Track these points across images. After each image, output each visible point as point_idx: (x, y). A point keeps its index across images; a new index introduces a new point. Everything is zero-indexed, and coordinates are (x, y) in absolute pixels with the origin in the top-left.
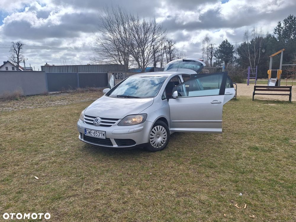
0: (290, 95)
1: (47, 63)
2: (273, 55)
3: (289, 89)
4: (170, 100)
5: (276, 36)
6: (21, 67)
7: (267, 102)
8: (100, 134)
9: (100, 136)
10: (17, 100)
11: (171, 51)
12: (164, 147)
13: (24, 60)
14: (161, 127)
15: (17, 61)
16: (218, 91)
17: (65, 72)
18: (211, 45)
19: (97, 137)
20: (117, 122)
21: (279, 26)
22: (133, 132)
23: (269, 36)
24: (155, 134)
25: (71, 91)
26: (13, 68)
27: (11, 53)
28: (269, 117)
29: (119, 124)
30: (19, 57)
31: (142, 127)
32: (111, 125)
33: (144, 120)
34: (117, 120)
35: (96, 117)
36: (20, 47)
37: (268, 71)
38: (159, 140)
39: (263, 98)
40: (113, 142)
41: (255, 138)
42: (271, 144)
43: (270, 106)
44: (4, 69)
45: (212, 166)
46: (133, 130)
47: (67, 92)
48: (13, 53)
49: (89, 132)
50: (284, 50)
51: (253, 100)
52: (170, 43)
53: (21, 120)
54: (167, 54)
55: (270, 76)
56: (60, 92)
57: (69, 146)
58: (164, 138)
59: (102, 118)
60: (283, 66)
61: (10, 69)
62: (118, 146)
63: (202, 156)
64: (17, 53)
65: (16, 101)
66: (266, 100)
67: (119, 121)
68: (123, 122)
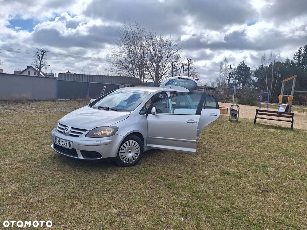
0: (292, 122)
1: (68, 71)
2: (285, 80)
3: (291, 115)
4: (149, 115)
5: (295, 62)
6: (42, 72)
7: (269, 127)
8: (67, 144)
9: (67, 146)
10: (23, 103)
11: (190, 68)
12: (136, 163)
13: (46, 66)
14: (134, 142)
15: (39, 67)
16: (195, 111)
17: (80, 80)
18: (230, 66)
19: (65, 146)
20: (85, 133)
21: (300, 51)
22: (100, 145)
23: (288, 61)
24: (126, 148)
25: (81, 99)
26: (35, 74)
27: (34, 59)
28: (262, 142)
29: (86, 136)
30: (41, 63)
31: (111, 140)
32: (79, 136)
33: (113, 134)
34: (86, 130)
35: (67, 126)
36: (44, 53)
37: (280, 96)
38: (131, 155)
39: (266, 123)
40: (79, 153)
41: (233, 163)
42: (246, 170)
43: (269, 131)
44: (26, 74)
45: (172, 186)
46: (100, 142)
47: (76, 100)
48: (37, 59)
49: (58, 141)
50: (296, 76)
51: (254, 124)
52: (189, 61)
53: (14, 124)
54: (184, 71)
55: (280, 101)
56: (69, 99)
57: (43, 153)
58: (137, 154)
59: (73, 128)
60: (295, 92)
61: (32, 74)
62: (84, 157)
63: (169, 175)
64: (41, 59)
65: (22, 105)
66: (268, 125)
67: (88, 131)
68: (92, 133)
